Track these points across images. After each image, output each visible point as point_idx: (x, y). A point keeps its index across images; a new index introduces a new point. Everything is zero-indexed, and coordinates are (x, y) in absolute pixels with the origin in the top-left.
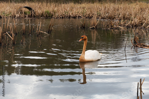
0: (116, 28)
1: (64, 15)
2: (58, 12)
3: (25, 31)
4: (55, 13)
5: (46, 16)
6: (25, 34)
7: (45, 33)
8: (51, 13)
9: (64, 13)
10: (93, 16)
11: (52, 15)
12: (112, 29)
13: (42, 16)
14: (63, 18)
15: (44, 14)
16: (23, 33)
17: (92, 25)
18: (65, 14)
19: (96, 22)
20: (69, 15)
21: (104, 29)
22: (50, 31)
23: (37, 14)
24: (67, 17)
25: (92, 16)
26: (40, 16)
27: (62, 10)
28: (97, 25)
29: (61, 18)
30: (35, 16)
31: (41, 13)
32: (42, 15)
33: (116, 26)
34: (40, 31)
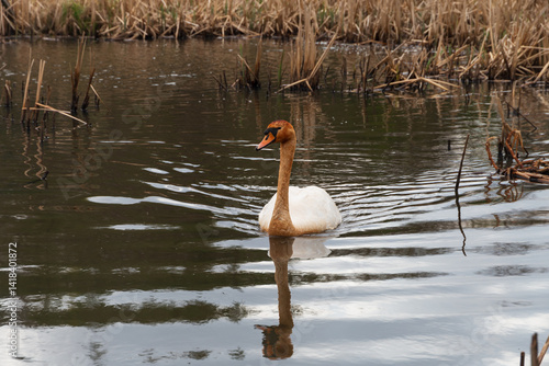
0: (411, 85)
1: (154, 22)
2: (126, 10)
4: (111, 14)
5: (70, 29)
7: (63, 112)
8: (93, 17)
9: (155, 16)
10: (299, 27)
11: (99, 26)
13: (45, 32)
14: (149, 38)
15: (57, 16)
17: (292, 72)
18: (163, 17)
19: (312, 62)
20: (181, 24)
21: (355, 91)
22: (84, 106)
23: (21, 20)
24: (172, 33)
25: (296, 30)
26: (38, 28)
28: (318, 74)
29: (140, 38)
30: (13, 32)
31: (45, 13)
32: (49, 26)
33: (413, 77)
34: (38, 106)
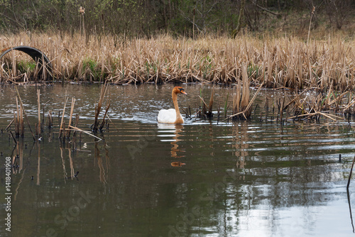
0: (311, 117)
1: (142, 73)
2: (124, 65)
3: (23, 128)
4: (114, 68)
5: (88, 77)
6: (23, 135)
7: (86, 132)
8: (103, 69)
9: (143, 69)
10: (237, 79)
11: (106, 75)
12: (300, 120)
13: (72, 78)
14: (139, 83)
15: (79, 70)
16: (18, 134)
17: (234, 107)
18: (148, 70)
19: (247, 101)
20: (159, 74)
22: (101, 128)
23: (56, 70)
24: (153, 80)
26: (67, 76)
27: (137, 58)
28: (251, 109)
29: (133, 83)
30: (51, 78)
31: (71, 66)
32: (74, 75)
33: (313, 111)
34: (70, 128)
